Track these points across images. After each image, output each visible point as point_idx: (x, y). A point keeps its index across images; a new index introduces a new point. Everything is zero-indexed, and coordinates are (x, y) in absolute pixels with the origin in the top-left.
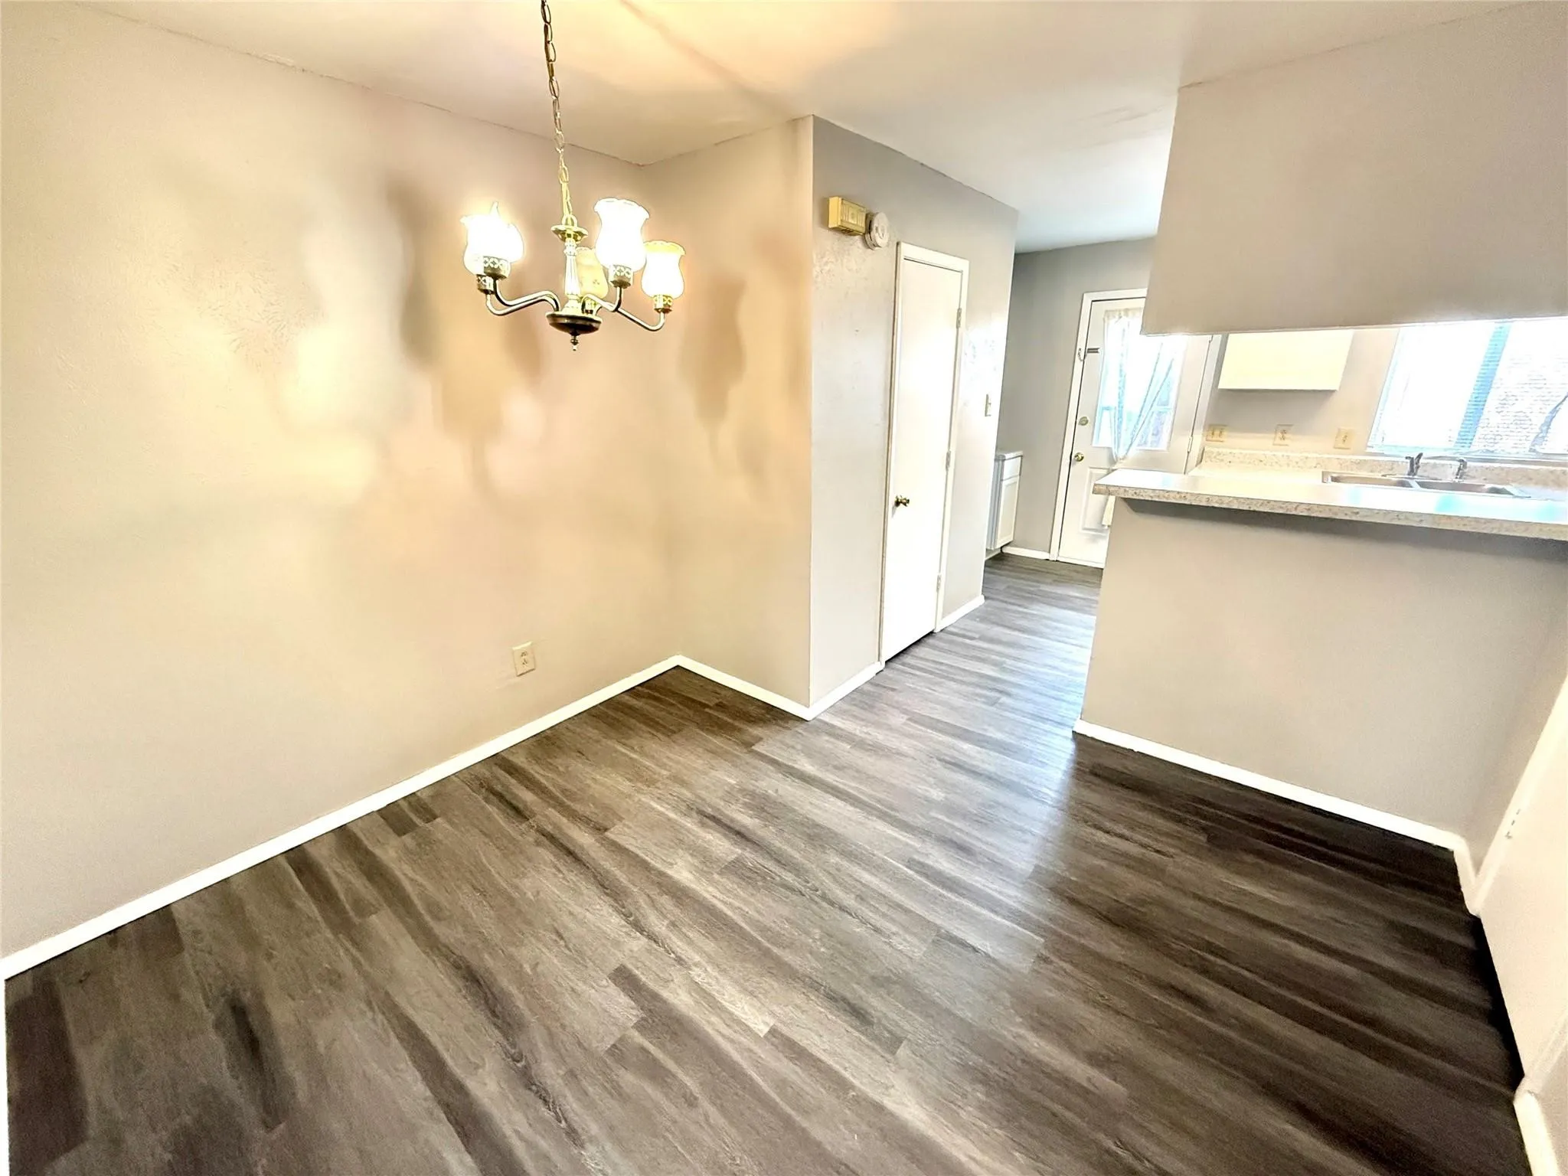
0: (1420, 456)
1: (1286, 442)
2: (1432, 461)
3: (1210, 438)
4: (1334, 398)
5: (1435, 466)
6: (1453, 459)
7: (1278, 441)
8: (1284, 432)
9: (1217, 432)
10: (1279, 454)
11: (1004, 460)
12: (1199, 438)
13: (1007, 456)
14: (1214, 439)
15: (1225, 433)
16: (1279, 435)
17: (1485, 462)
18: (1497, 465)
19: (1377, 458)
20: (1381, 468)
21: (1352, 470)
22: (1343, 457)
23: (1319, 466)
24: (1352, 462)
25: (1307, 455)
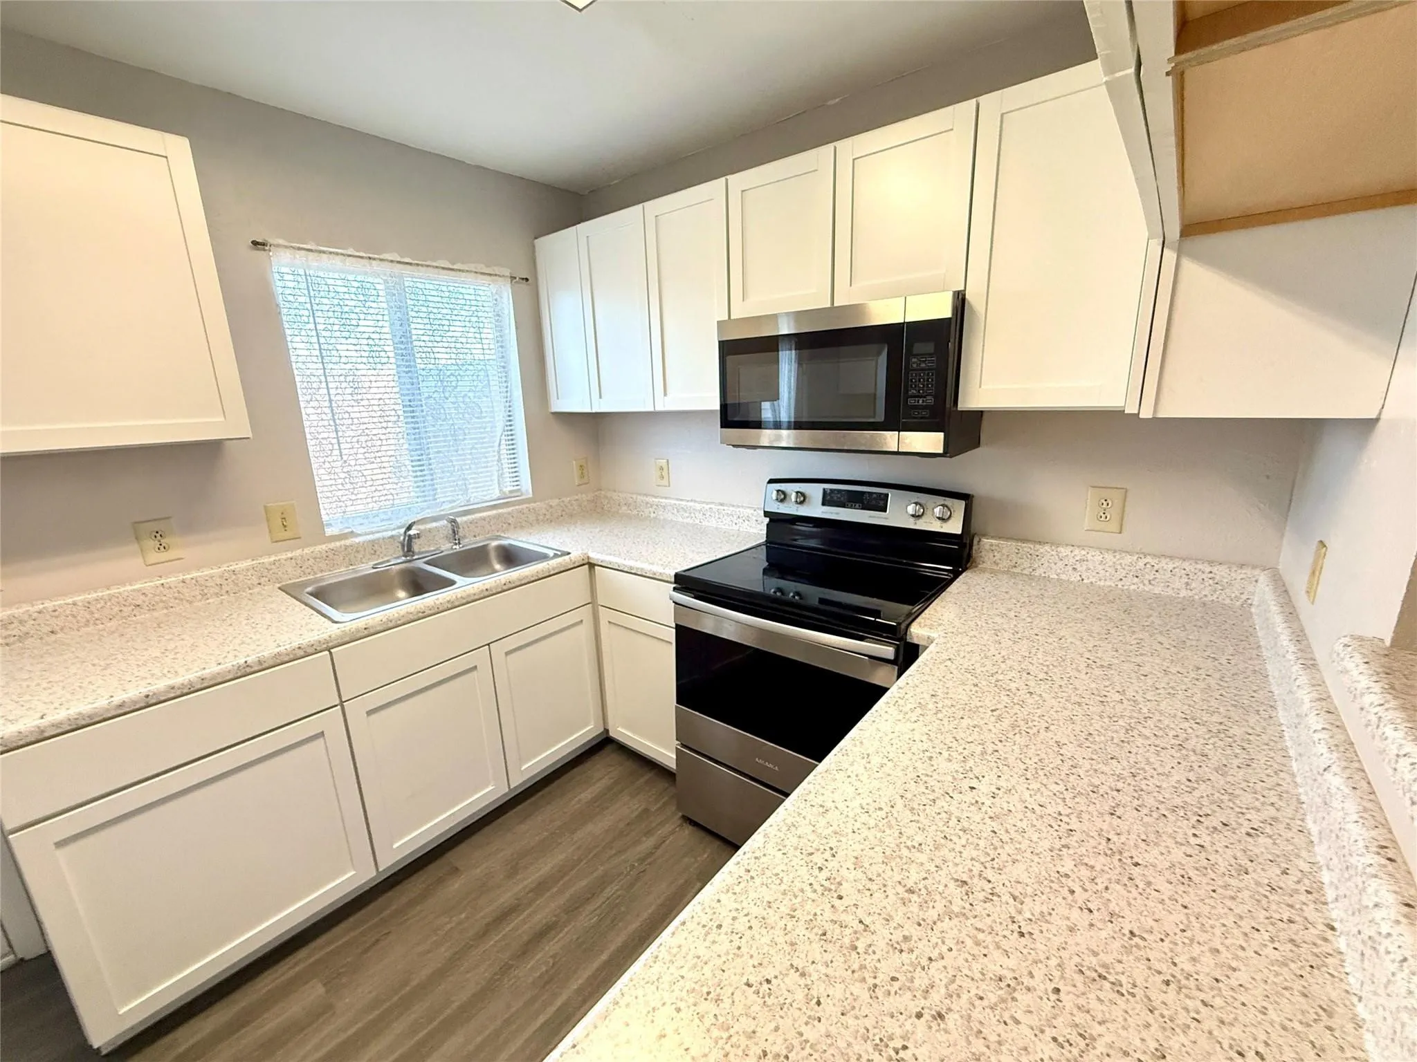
1: (174, 553)
6: (439, 518)
7: (154, 557)
8: (159, 535)
10: (172, 581)
16: (151, 543)
17: (464, 515)
18: (478, 515)
19: (348, 542)
20: (360, 556)
21: (322, 571)
22: (298, 552)
23: (263, 580)
24: (315, 558)
25: (232, 568)
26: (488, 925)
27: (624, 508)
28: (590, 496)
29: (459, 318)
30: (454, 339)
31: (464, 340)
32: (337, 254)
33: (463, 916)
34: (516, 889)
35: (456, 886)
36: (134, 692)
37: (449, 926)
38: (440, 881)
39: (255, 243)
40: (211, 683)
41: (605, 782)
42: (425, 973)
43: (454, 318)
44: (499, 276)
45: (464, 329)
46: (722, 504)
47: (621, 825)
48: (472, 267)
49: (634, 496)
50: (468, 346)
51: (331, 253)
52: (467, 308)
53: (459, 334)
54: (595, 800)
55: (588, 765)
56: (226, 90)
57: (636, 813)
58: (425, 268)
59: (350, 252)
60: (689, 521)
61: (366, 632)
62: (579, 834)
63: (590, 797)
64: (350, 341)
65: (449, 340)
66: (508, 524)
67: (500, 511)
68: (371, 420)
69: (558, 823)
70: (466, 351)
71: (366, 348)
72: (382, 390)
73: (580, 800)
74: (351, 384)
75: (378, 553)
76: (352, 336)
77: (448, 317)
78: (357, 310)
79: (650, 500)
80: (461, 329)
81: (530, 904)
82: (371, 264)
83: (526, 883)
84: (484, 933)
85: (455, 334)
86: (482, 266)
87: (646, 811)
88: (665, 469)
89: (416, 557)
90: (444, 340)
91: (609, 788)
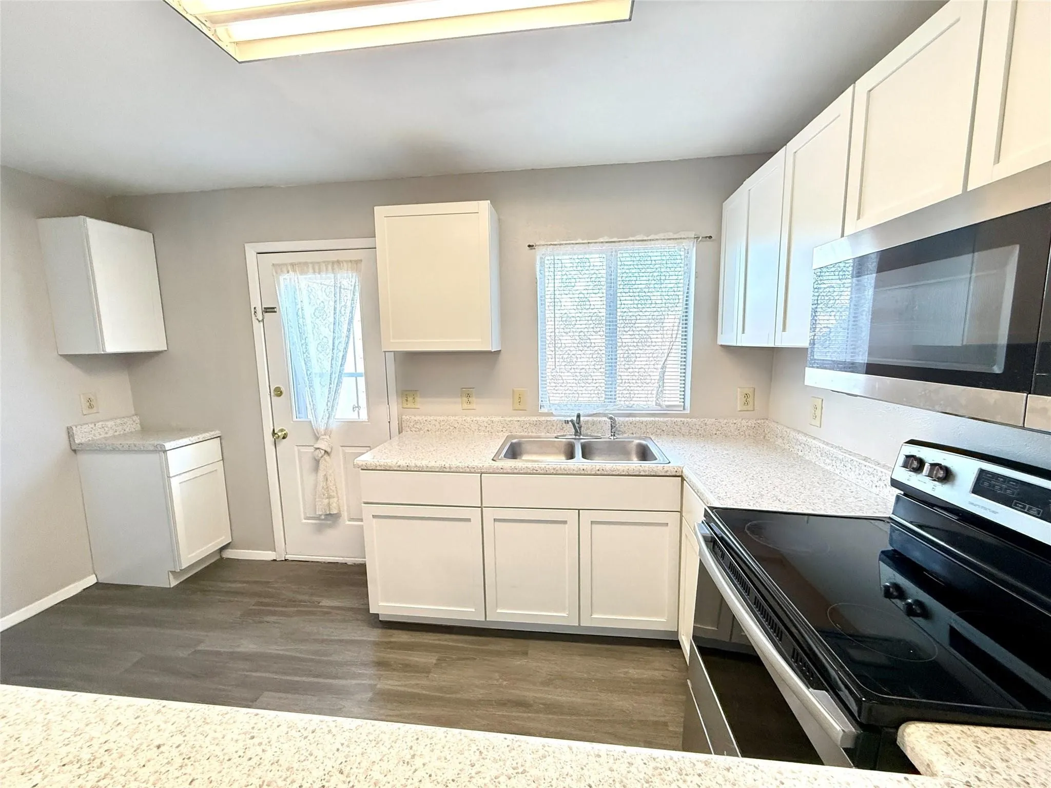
0: (579, 416)
1: (473, 406)
2: (590, 418)
3: (405, 406)
4: (503, 357)
5: (593, 423)
6: (605, 415)
7: (466, 406)
8: (469, 396)
9: (410, 399)
10: (469, 419)
11: (165, 451)
12: (395, 408)
13: (168, 446)
14: (409, 406)
15: (418, 399)
16: (465, 399)
17: (628, 417)
18: (638, 419)
19: (549, 418)
20: (554, 428)
21: (532, 432)
22: (522, 419)
23: (504, 429)
24: (530, 424)
25: (492, 419)
26: (509, 701)
27: (780, 440)
28: (752, 423)
29: (646, 274)
30: (638, 290)
31: (646, 290)
32: (569, 244)
33: (505, 683)
34: (539, 695)
35: (518, 662)
36: (403, 463)
37: (495, 682)
38: (514, 653)
39: (529, 246)
40: (431, 470)
41: (657, 674)
42: (466, 696)
43: (641, 274)
44: (684, 238)
45: (648, 282)
46: (865, 459)
47: (636, 717)
48: (661, 236)
49: (788, 430)
50: (649, 294)
51: (566, 244)
52: (651, 266)
53: (643, 286)
54: (638, 681)
55: (656, 651)
56: (531, 168)
57: (655, 719)
58: (624, 243)
59: (580, 241)
60: (828, 468)
61: (501, 471)
62: (603, 696)
63: (636, 676)
64: (569, 296)
65: (635, 290)
66: (661, 431)
67: (657, 419)
68: (573, 345)
69: (599, 675)
70: (647, 298)
71: (577, 300)
72: (584, 326)
73: (627, 672)
74: (594, 322)
75: (564, 429)
76: (571, 293)
77: (636, 275)
78: (576, 277)
79: (802, 438)
80: (645, 282)
81: (537, 712)
82: (589, 246)
83: (546, 696)
84: (503, 704)
85: (640, 286)
86: (671, 234)
87: (665, 724)
88: (819, 407)
89: (581, 437)
90: (631, 291)
91: (653, 682)
